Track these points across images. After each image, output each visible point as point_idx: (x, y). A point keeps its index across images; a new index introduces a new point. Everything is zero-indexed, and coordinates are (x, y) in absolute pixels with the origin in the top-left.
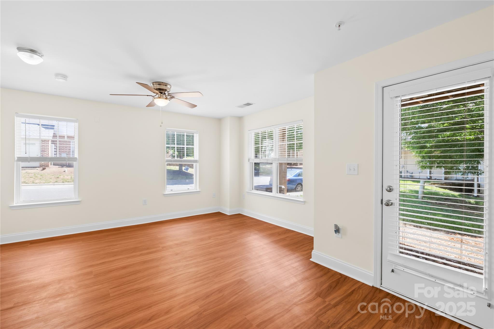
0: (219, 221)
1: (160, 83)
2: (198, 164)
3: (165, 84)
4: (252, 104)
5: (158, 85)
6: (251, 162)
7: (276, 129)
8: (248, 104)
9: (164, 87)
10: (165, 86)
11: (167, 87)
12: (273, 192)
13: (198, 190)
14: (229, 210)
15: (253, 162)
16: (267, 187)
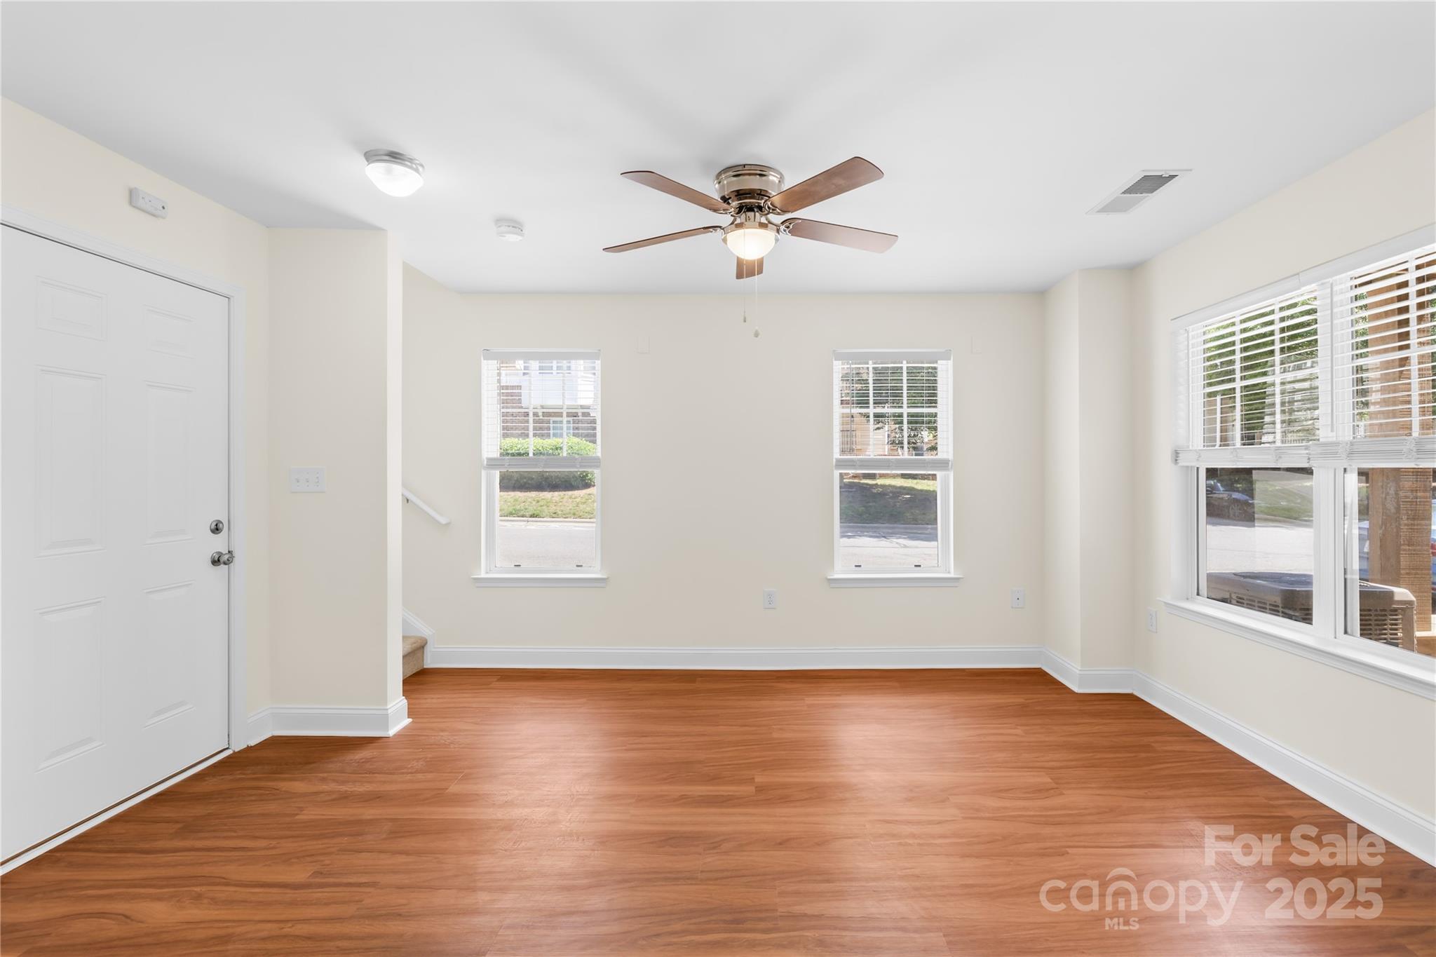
0: (1023, 712)
1: (739, 171)
2: (951, 474)
3: (753, 167)
4: (1172, 177)
5: (735, 179)
6: (1187, 467)
7: (1330, 280)
8: (1151, 183)
9: (753, 183)
10: (758, 176)
11: (768, 181)
12: (1314, 623)
13: (952, 575)
14: (1078, 672)
15: (1196, 464)
16: (1292, 583)
